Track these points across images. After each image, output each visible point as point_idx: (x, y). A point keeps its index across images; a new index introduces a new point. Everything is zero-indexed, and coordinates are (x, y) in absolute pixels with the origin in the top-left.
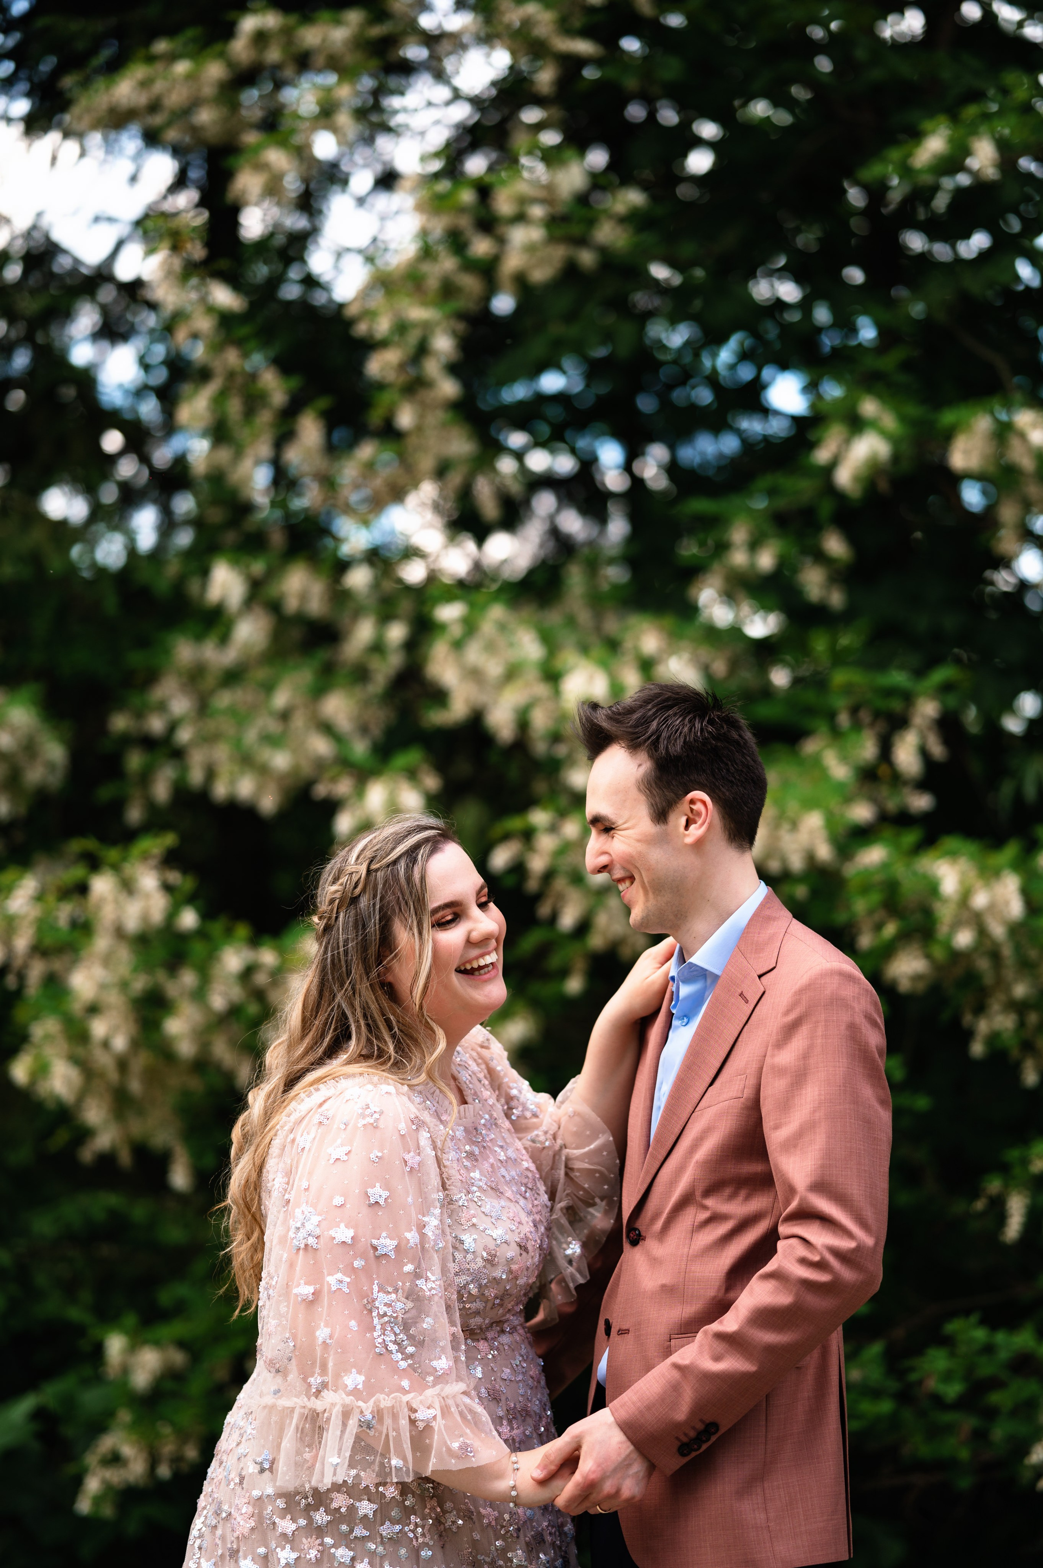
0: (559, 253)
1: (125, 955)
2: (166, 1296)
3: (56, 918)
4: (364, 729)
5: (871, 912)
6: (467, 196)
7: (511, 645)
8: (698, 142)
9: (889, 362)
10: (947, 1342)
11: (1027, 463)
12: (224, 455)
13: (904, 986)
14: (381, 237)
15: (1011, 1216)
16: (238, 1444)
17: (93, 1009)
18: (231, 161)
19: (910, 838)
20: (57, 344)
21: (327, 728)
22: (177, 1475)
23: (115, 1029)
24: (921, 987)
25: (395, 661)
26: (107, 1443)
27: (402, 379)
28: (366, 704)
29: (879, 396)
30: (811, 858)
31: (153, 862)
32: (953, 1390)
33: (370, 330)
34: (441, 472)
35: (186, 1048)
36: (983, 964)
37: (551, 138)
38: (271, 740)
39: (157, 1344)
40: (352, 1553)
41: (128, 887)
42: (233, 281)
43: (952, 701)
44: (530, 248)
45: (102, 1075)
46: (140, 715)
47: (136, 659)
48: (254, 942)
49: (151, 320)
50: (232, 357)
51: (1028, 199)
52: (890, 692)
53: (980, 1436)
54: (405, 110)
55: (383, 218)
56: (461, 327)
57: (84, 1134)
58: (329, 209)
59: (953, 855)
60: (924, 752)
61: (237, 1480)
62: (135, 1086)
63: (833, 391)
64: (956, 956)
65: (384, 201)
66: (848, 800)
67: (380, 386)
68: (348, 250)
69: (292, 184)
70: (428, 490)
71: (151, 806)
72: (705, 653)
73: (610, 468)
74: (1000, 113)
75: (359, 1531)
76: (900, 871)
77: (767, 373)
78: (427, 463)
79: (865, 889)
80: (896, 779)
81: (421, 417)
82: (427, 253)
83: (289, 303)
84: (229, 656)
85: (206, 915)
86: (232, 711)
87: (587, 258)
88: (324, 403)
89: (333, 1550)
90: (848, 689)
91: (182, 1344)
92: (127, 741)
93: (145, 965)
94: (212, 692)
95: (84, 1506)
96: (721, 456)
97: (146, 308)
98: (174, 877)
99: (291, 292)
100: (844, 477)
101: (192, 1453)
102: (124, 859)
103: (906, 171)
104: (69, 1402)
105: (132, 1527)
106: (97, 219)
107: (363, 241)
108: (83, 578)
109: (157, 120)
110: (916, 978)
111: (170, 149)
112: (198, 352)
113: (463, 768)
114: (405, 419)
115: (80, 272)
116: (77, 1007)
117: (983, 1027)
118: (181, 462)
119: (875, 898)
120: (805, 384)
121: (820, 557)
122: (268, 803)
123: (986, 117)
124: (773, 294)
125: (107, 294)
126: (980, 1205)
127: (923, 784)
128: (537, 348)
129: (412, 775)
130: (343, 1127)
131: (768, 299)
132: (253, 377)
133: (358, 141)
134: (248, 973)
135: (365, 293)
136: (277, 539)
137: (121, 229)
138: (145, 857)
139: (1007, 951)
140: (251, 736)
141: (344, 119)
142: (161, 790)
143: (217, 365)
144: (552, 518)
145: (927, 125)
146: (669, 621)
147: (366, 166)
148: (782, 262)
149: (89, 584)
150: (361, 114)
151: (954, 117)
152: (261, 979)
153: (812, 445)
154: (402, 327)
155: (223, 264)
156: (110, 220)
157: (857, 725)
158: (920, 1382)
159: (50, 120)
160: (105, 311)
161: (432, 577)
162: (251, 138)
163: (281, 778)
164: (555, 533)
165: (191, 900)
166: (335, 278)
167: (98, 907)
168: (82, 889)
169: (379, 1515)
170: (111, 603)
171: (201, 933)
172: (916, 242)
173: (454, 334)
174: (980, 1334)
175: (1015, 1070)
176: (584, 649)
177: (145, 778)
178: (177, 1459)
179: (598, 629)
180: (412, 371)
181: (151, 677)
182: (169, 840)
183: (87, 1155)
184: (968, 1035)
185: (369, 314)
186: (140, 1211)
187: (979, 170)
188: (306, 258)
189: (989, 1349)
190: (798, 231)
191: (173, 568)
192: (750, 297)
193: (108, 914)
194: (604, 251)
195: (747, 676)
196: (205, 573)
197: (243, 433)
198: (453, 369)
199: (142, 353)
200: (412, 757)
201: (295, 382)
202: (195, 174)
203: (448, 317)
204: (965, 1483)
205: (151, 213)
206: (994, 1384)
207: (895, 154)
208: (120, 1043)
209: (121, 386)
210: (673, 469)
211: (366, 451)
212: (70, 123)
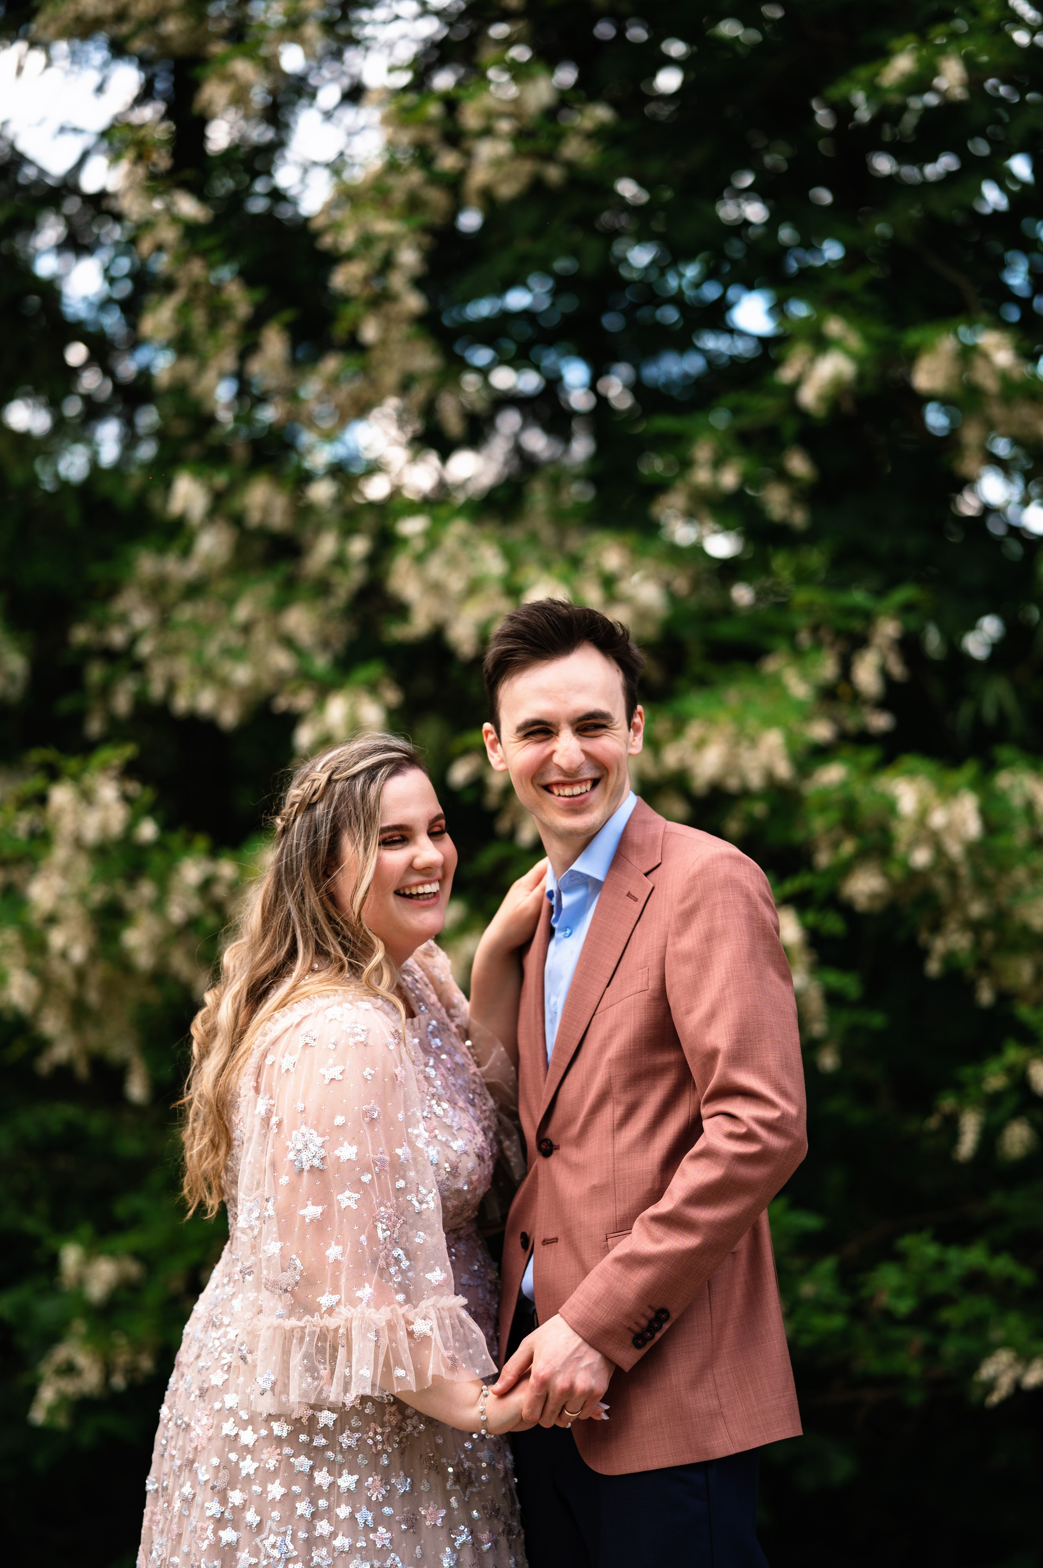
0: (526, 168)
1: (83, 866)
2: (122, 1208)
3: (15, 829)
4: (325, 643)
5: (829, 830)
6: (434, 110)
7: (472, 560)
8: (667, 61)
9: (854, 282)
10: (899, 1258)
11: (990, 384)
12: (188, 367)
13: (862, 903)
14: (348, 152)
15: (964, 1133)
16: (198, 1357)
17: (52, 920)
18: (198, 71)
19: (869, 756)
20: (22, 255)
21: (288, 642)
22: (132, 1386)
23: (72, 940)
24: (878, 905)
25: (356, 577)
26: (62, 1353)
27: (366, 293)
28: (327, 618)
29: (845, 316)
30: (770, 776)
31: (113, 773)
32: (904, 1306)
33: (335, 243)
34: (405, 386)
35: (144, 960)
36: (940, 883)
37: (520, 53)
38: (231, 653)
39: (113, 1254)
40: (312, 1462)
41: (87, 797)
42: (199, 192)
43: (913, 621)
44: (497, 163)
45: (60, 986)
46: (101, 627)
47: (97, 571)
48: (214, 853)
49: (116, 232)
50: (196, 268)
51: (998, 121)
52: (851, 612)
53: (931, 1352)
54: (374, 22)
55: (351, 134)
56: (426, 240)
57: (41, 1045)
58: (296, 122)
59: (911, 774)
60: (884, 673)
61: (197, 1393)
62: (93, 997)
63: (800, 310)
64: (913, 875)
65: (350, 116)
66: (808, 717)
67: (345, 299)
68: (315, 164)
69: (258, 96)
70: (392, 404)
71: (112, 721)
72: (667, 570)
73: (574, 388)
74: (970, 34)
75: (320, 1441)
76: (859, 790)
77: (732, 293)
78: (390, 377)
79: (824, 807)
80: (856, 698)
81: (386, 330)
82: (392, 167)
83: (256, 217)
84: (191, 569)
85: (166, 827)
86: (193, 624)
87: (554, 174)
88: (288, 315)
89: (292, 1460)
90: (809, 609)
91: (138, 1256)
92: (87, 653)
93: (103, 876)
94: (174, 605)
95: (38, 1415)
96: (686, 376)
97: (110, 218)
98: (134, 788)
99: (257, 205)
100: (808, 396)
101: (146, 1363)
102: (84, 769)
103: (874, 90)
104: (24, 1313)
105: (87, 1437)
106: (62, 130)
107: (330, 155)
108: (45, 491)
109: (125, 29)
110: (873, 896)
111: (136, 60)
112: (162, 264)
113: (424, 684)
114: (370, 332)
115: (45, 182)
116: (35, 917)
117: (939, 945)
118: (145, 374)
119: (834, 816)
120: (771, 305)
121: (783, 476)
122: (229, 717)
123: (954, 36)
124: (740, 215)
125: (72, 205)
126: (933, 1122)
127: (883, 704)
128: (503, 264)
129: (373, 689)
130: (332, 1047)
131: (735, 220)
132: (218, 289)
133: (326, 54)
134: (206, 885)
135: (331, 206)
136: (240, 452)
137: (87, 140)
138: (104, 768)
139: (964, 871)
140: (212, 649)
141: (311, 30)
142: (122, 703)
143: (182, 276)
144: (516, 437)
145: (896, 44)
146: (631, 538)
147: (332, 80)
148: (747, 180)
149: (50, 496)
150: (328, 26)
151: (923, 38)
152: (220, 891)
153: (777, 363)
154: (367, 241)
155: (189, 174)
156: (76, 130)
157: (818, 644)
158: (871, 1298)
159: (17, 30)
160: (69, 221)
161: (396, 492)
162: (218, 48)
163: (243, 692)
164: (519, 451)
165: (151, 811)
166: (302, 192)
167: (58, 817)
168: (41, 799)
169: (338, 1424)
170: (73, 515)
171: (160, 845)
172: (883, 164)
173: (419, 247)
174: (932, 1251)
175: (969, 989)
176: (546, 565)
177: (106, 690)
178: (131, 1370)
179: (560, 545)
180: (376, 286)
181: (113, 590)
182: (128, 751)
183: (44, 1065)
184: (923, 954)
185: (335, 227)
186: (96, 1123)
187: (946, 90)
188: (272, 171)
189: (940, 1266)
190: (767, 149)
191: (136, 478)
192: (718, 218)
193: (66, 825)
194: (570, 166)
195: (709, 596)
196: (168, 485)
197: (208, 346)
198: (419, 283)
199: (107, 265)
200: (373, 670)
201: (259, 295)
202: (160, 85)
203: (414, 231)
204: (915, 1398)
205: (117, 124)
206: (944, 1300)
207: (863, 73)
208: (78, 954)
209: (85, 299)
210: (637, 387)
211: (331, 364)
212: (37, 32)
